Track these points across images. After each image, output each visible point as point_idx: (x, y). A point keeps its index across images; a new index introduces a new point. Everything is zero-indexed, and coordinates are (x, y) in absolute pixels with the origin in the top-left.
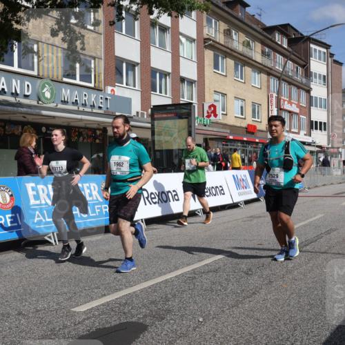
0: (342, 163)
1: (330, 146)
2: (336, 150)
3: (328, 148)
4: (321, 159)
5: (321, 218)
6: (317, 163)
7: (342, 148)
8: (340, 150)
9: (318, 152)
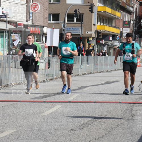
0: (46, 50)
1: (30, 23)
2: (38, 30)
3: (26, 26)
4: (16, 43)
5: (12, 134)
6: (10, 50)
7: (48, 27)
8: (45, 30)
9: (11, 32)
